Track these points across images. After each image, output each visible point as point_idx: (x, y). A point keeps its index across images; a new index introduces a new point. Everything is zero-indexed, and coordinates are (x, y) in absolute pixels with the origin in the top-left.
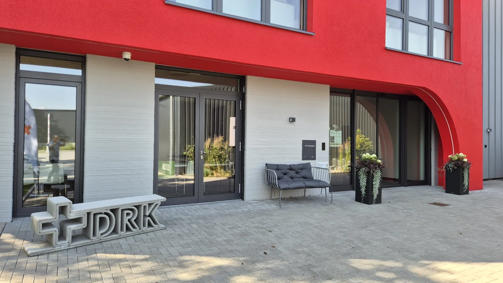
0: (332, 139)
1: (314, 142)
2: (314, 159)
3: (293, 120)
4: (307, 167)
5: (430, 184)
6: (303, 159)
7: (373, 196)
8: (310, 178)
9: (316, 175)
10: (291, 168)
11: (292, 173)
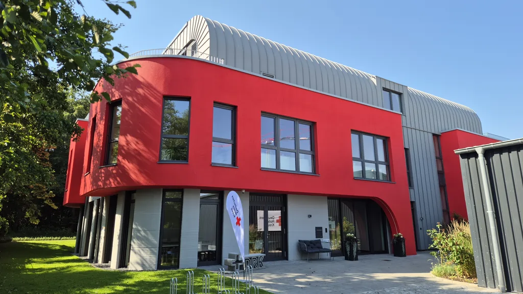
0: (330, 226)
1: (321, 228)
2: (322, 237)
3: (310, 216)
4: (319, 242)
5: (388, 253)
6: (316, 237)
7: (353, 256)
8: (322, 248)
9: (324, 246)
10: (311, 242)
11: (312, 245)
